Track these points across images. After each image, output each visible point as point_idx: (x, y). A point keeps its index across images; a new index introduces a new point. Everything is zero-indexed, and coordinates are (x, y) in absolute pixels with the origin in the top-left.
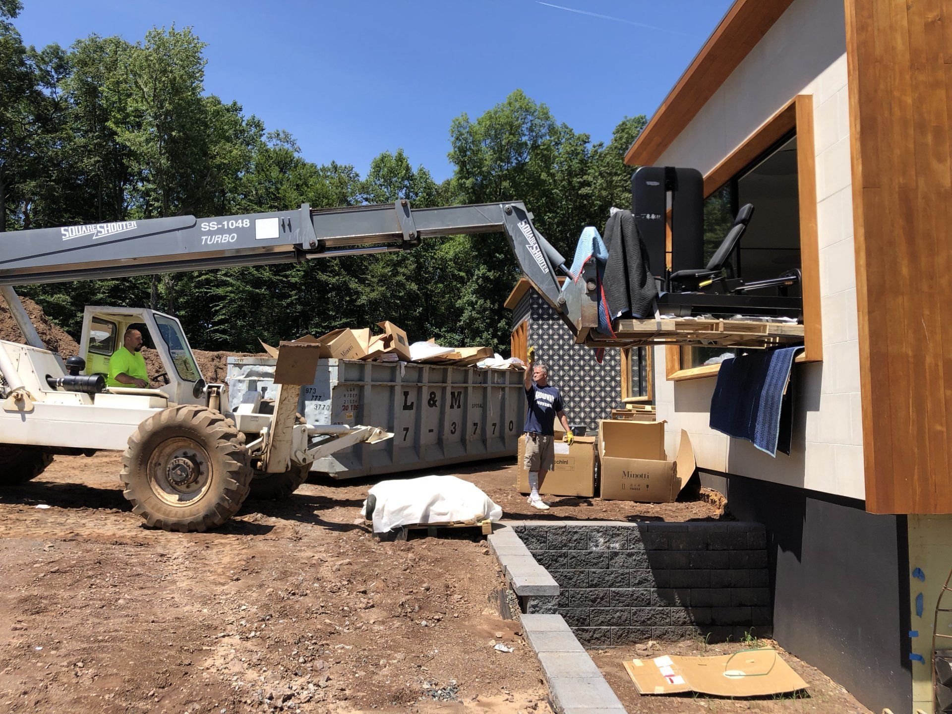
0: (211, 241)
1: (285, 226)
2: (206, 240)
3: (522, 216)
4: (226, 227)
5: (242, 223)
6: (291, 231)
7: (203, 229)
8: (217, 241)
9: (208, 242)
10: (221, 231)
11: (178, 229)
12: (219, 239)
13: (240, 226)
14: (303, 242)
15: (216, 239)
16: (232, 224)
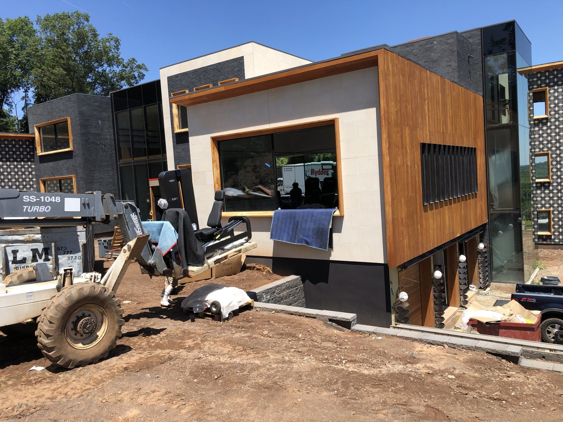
0: (30, 210)
1: (85, 205)
2: (27, 208)
3: (134, 210)
4: (43, 201)
5: (55, 199)
6: (89, 208)
7: (24, 200)
8: (36, 210)
9: (29, 211)
10: (39, 203)
11: (4, 199)
12: (37, 209)
13: (54, 201)
14: (96, 216)
15: (35, 209)
16: (48, 199)
